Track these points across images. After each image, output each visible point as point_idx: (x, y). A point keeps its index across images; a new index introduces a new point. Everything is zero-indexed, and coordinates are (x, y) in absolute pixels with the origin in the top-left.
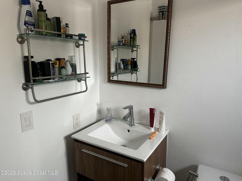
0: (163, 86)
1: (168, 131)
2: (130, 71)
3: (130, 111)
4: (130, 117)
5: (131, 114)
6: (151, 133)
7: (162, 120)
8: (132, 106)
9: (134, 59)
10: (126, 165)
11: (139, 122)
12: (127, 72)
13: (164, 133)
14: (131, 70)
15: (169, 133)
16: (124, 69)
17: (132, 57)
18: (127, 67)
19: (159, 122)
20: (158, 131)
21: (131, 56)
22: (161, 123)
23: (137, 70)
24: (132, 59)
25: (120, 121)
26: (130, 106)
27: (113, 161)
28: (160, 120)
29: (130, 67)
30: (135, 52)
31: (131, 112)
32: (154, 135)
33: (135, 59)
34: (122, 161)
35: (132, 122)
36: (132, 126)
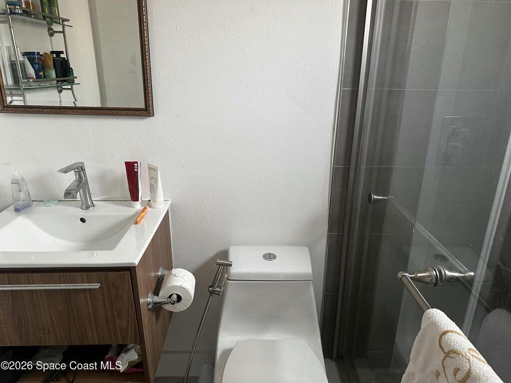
0: (146, 111)
1: (169, 203)
2: (55, 82)
3: (80, 175)
4: (81, 190)
5: (81, 182)
6: (137, 213)
7: (156, 182)
8: (81, 165)
9: (58, 53)
10: (97, 286)
11: (104, 197)
12: (48, 85)
13: (162, 207)
14: (58, 82)
15: (171, 205)
16: (37, 78)
17: (52, 48)
18: (44, 73)
19: (150, 187)
20: (150, 206)
21: (50, 47)
22: (153, 188)
23: (72, 82)
24: (52, 52)
25: (56, 204)
26: (76, 163)
27: (63, 286)
28: (151, 184)
29: (53, 74)
30: (58, 37)
31: (80, 177)
32: (143, 214)
33: (62, 52)
34: (85, 280)
35: (86, 199)
36: (88, 208)
